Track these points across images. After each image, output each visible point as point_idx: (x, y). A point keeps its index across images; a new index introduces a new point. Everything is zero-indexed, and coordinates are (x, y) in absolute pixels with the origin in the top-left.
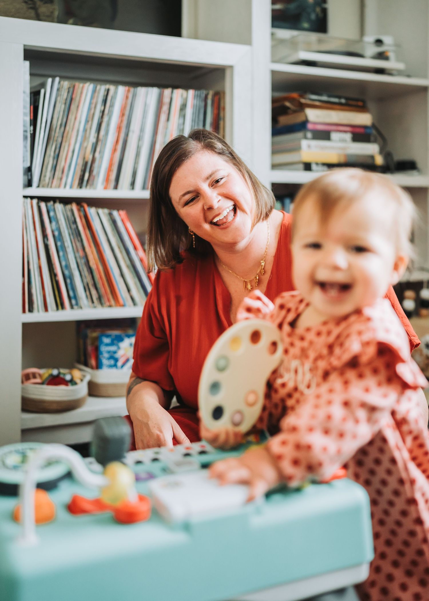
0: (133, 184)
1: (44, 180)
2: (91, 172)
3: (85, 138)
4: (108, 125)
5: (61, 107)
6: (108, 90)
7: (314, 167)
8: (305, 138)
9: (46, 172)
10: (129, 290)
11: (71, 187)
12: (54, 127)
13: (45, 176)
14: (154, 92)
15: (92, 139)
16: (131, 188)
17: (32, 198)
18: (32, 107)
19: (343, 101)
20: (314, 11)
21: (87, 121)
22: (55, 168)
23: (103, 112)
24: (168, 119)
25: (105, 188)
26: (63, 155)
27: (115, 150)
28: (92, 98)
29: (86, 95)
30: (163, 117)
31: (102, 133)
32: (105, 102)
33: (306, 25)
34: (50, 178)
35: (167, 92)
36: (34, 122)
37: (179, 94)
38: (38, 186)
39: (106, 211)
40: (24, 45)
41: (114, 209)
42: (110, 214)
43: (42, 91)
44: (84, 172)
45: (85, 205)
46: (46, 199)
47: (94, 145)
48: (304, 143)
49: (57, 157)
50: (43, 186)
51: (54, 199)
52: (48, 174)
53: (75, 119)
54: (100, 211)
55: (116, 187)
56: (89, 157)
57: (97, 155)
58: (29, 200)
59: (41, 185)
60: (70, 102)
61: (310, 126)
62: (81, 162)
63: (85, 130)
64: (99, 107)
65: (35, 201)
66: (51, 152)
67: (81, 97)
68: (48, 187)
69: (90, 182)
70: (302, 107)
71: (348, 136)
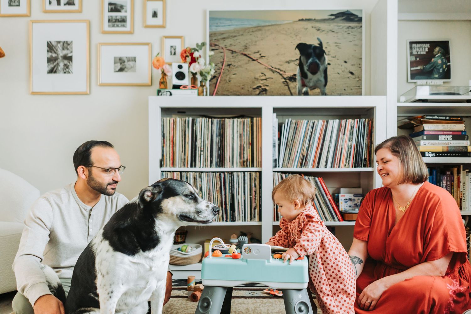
0: (326, 165)
1: (285, 164)
2: (306, 160)
3: (303, 145)
4: (314, 138)
5: (292, 131)
6: (314, 122)
7: (427, 154)
8: (423, 139)
9: (285, 160)
10: (324, 214)
11: (297, 167)
12: (289, 141)
13: (285, 162)
14: (337, 121)
15: (307, 145)
16: (325, 167)
17: (278, 172)
18: (279, 132)
19: (448, 118)
20: (442, 67)
21: (304, 137)
22: (289, 159)
23: (312, 133)
24: (344, 134)
25: (313, 167)
26: (293, 152)
27: (317, 149)
28: (306, 126)
29: (304, 125)
30: (342, 133)
31: (311, 142)
32: (313, 128)
33: (437, 76)
34: (287, 163)
35: (344, 121)
36: (280, 139)
37: (350, 122)
38: (282, 167)
39: (312, 177)
40: (273, 107)
41: (316, 177)
42: (315, 179)
43: (283, 125)
44: (303, 160)
45: (303, 175)
46: (285, 173)
47: (308, 148)
48: (422, 142)
49: (290, 154)
50: (284, 167)
51: (289, 173)
52: (286, 161)
53: (299, 136)
54: (310, 177)
55: (318, 167)
56: (305, 153)
57: (309, 152)
58: (277, 173)
59: (283, 167)
60: (296, 129)
61: (426, 133)
62: (301, 156)
63: (303, 141)
64: (310, 130)
65: (279, 174)
66: (287, 152)
67: (301, 127)
68: (286, 167)
69: (306, 165)
70: (422, 123)
71: (450, 137)
